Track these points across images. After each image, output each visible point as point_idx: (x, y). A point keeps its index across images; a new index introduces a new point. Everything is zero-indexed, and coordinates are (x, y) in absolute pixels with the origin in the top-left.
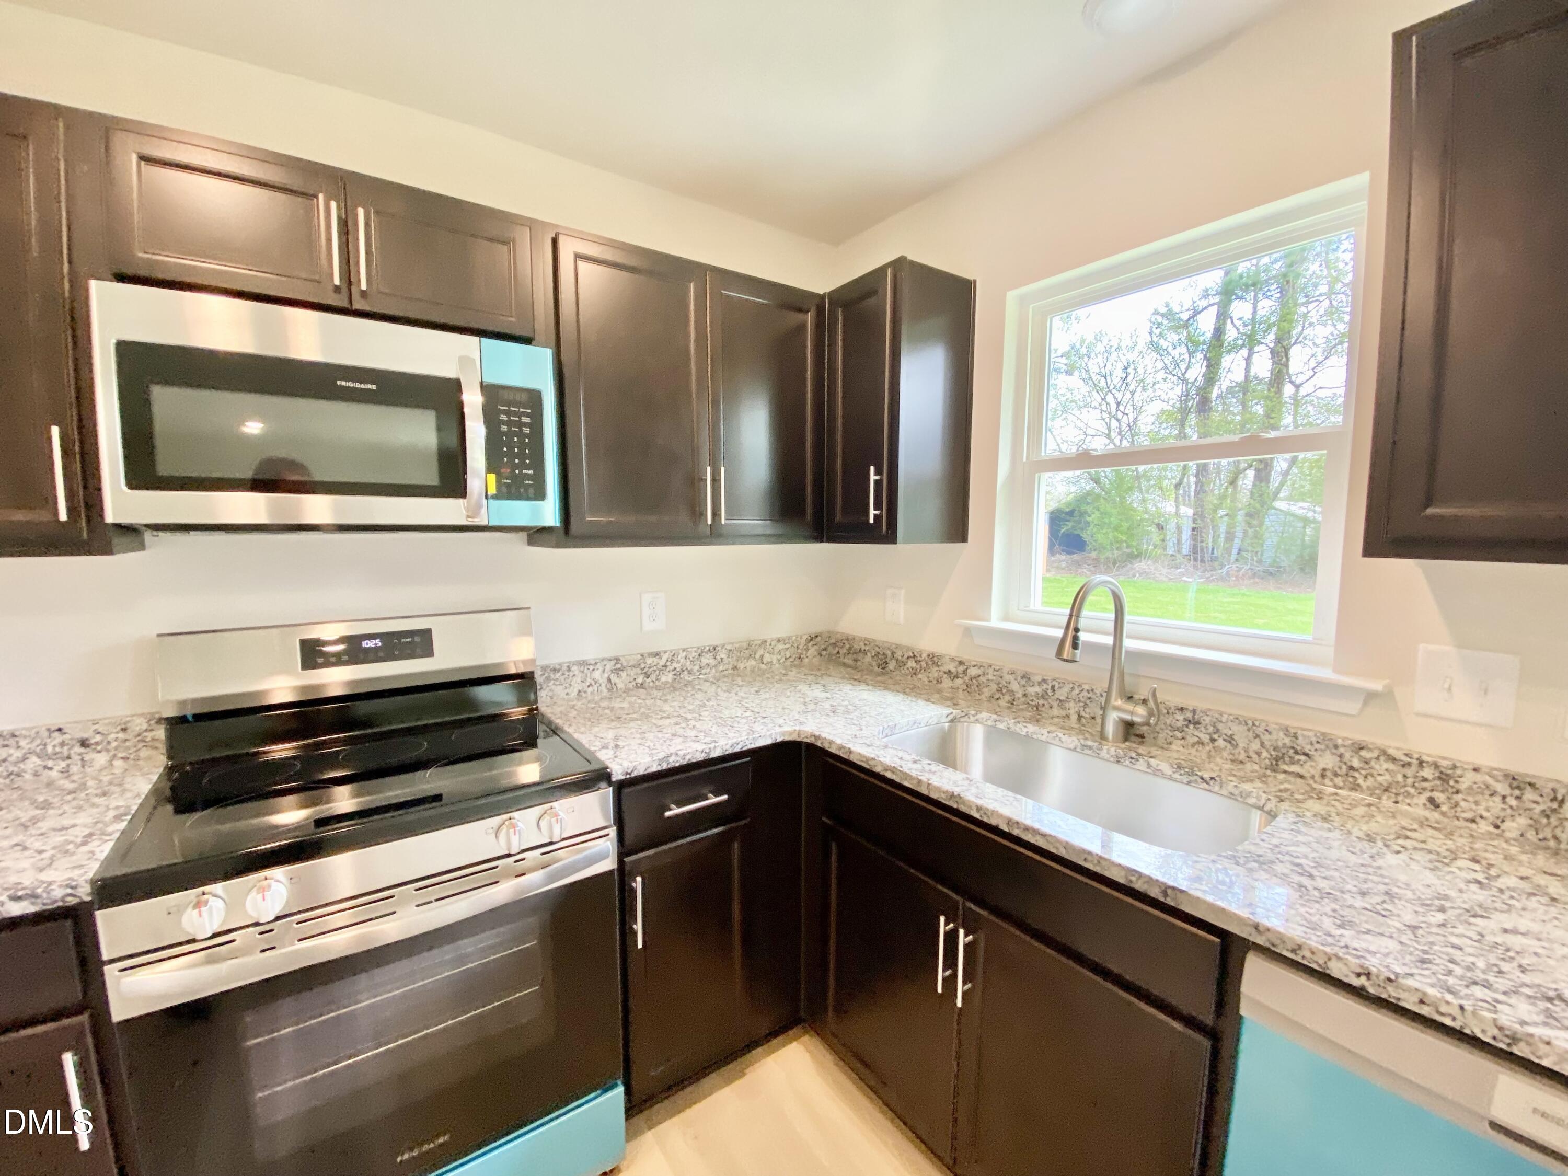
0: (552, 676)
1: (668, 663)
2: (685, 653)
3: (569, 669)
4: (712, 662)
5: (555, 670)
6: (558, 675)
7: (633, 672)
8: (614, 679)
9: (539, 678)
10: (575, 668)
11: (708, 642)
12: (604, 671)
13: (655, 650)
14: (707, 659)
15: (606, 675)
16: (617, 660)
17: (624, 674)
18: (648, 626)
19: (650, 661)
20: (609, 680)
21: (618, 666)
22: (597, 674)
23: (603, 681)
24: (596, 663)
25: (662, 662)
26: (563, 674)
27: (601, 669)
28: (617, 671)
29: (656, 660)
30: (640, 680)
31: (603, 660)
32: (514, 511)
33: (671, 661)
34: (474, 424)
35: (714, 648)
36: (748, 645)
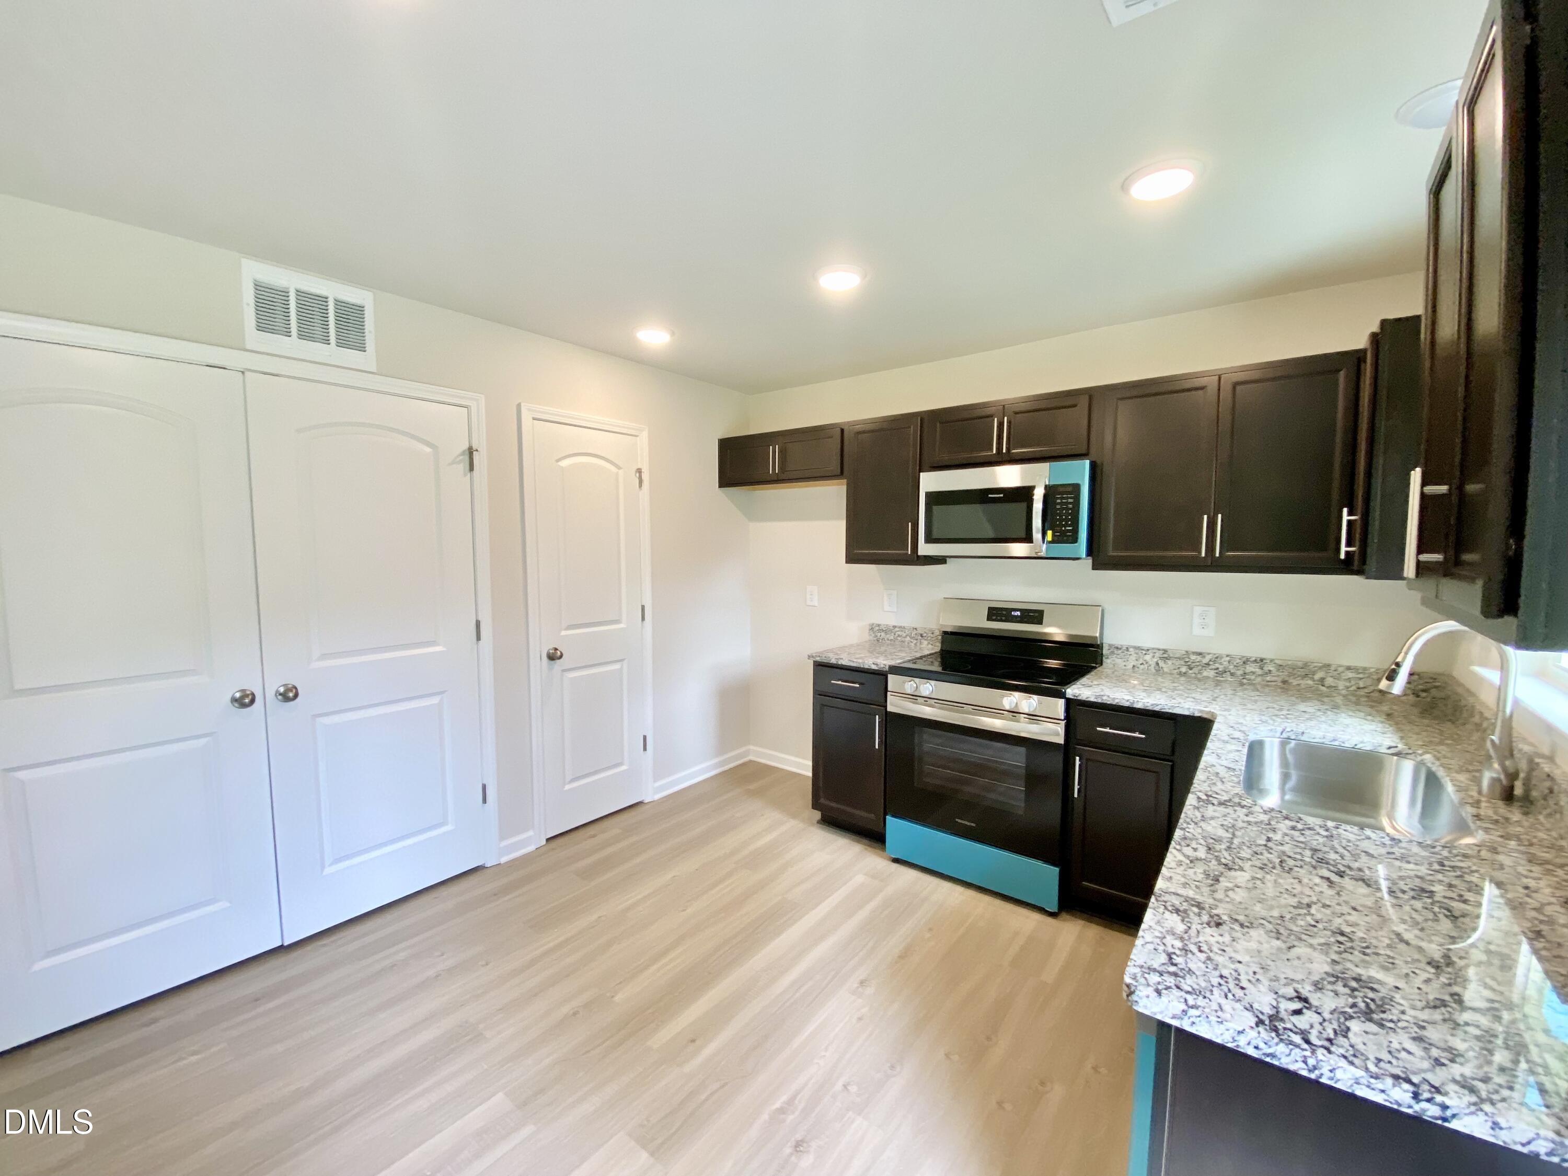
0: (1116, 652)
1: (1211, 663)
2: (1228, 659)
3: (1127, 649)
4: (1259, 672)
6: (1120, 651)
7: (1178, 663)
8: (1161, 664)
10: (1131, 649)
11: (1254, 654)
12: (1153, 657)
13: (1199, 651)
14: (1250, 668)
15: (1155, 660)
16: (1165, 651)
17: (1170, 662)
18: (1197, 631)
19: (1193, 657)
20: (1157, 664)
21: (1165, 656)
22: (1148, 658)
23: (1153, 663)
24: (1148, 650)
25: (1205, 661)
26: (1123, 652)
27: (1152, 654)
28: (1165, 659)
29: (1199, 658)
30: (1184, 669)
31: (1153, 649)
32: (1064, 549)
33: (1215, 662)
34: (1038, 506)
35: (1262, 660)
36: (1306, 665)
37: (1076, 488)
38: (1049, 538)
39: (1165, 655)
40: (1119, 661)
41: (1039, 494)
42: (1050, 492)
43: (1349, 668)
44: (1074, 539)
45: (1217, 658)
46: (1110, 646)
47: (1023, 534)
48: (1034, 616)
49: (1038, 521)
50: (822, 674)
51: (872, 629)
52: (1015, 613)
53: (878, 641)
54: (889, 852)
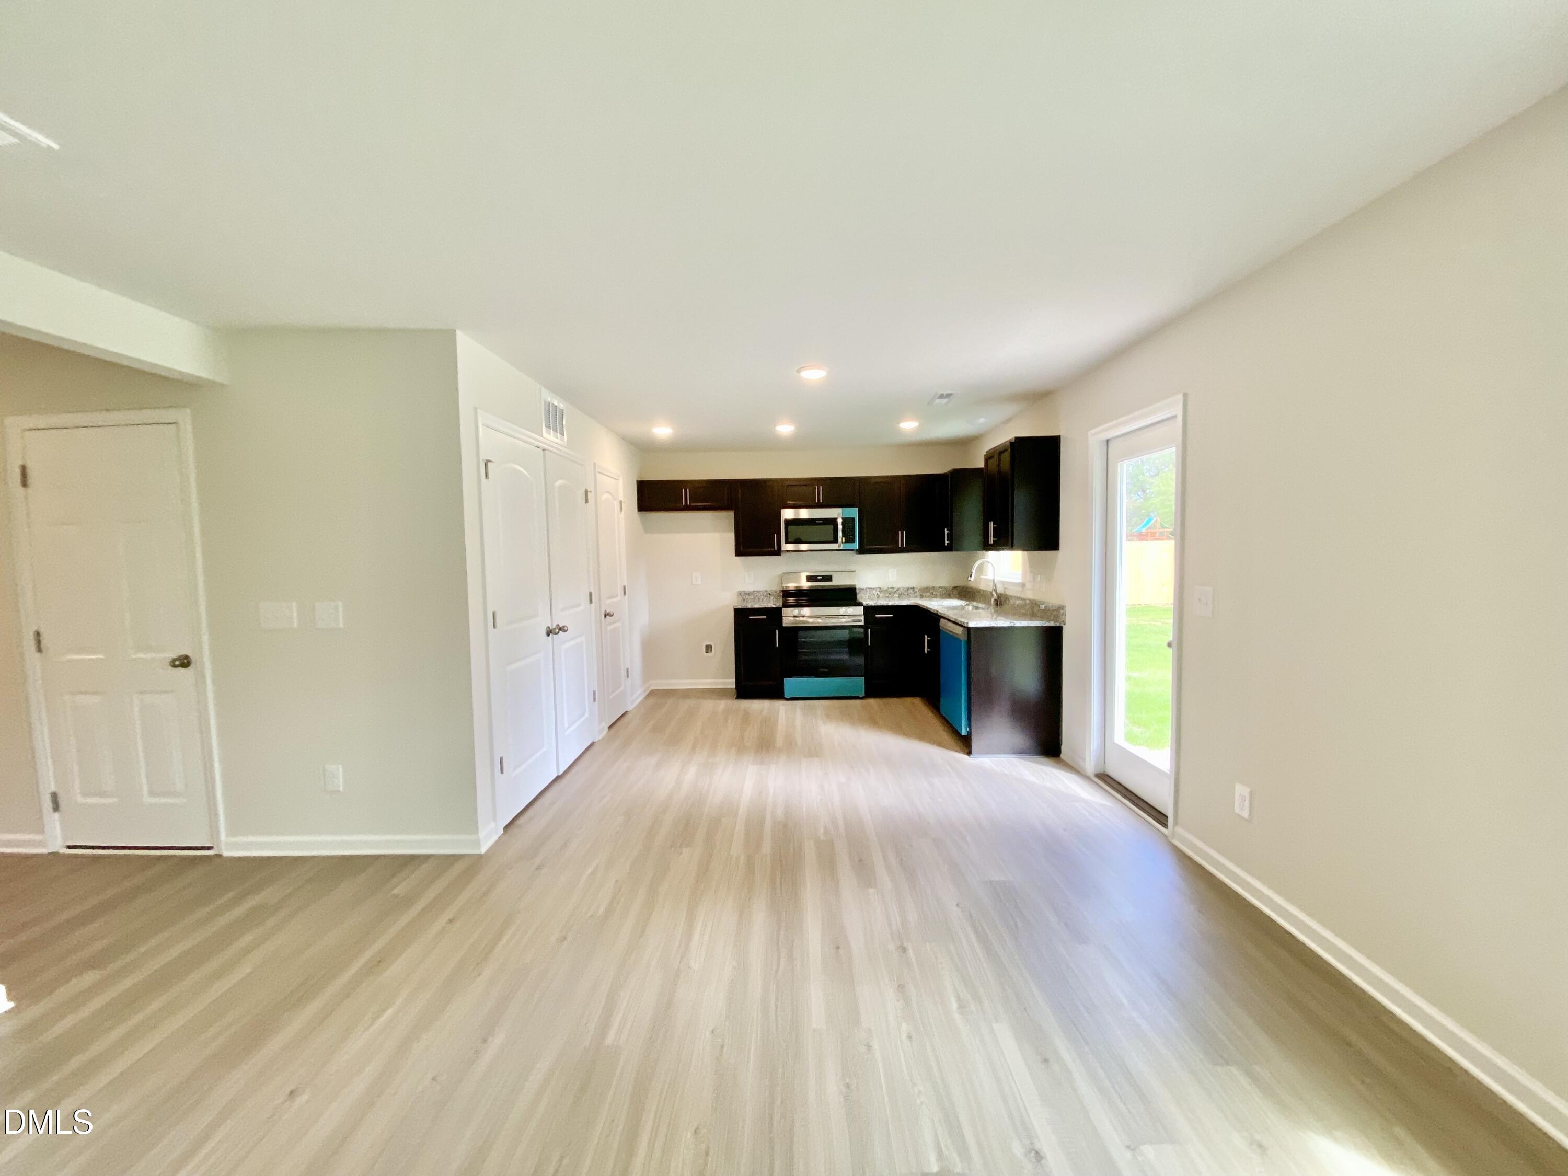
0: (862, 591)
2: (902, 589)
4: (913, 592)
5: (862, 589)
9: (857, 591)
10: (868, 589)
11: (911, 586)
12: (876, 591)
13: (893, 586)
14: (910, 591)
16: (880, 588)
17: (883, 593)
18: (891, 579)
19: (890, 590)
20: (877, 594)
22: (874, 592)
23: (876, 594)
24: (874, 589)
25: (895, 590)
26: (865, 591)
28: (880, 592)
29: (892, 590)
30: (887, 595)
31: (876, 588)
32: (849, 546)
33: (898, 590)
34: (840, 527)
35: (914, 588)
36: (927, 588)
37: (853, 519)
38: (844, 541)
39: (881, 590)
40: (863, 595)
41: (840, 521)
42: (845, 520)
43: (940, 587)
44: (853, 541)
46: (859, 589)
47: (832, 539)
48: (828, 578)
49: (840, 534)
50: (741, 615)
51: (740, 594)
52: (819, 578)
53: (744, 600)
54: (786, 696)
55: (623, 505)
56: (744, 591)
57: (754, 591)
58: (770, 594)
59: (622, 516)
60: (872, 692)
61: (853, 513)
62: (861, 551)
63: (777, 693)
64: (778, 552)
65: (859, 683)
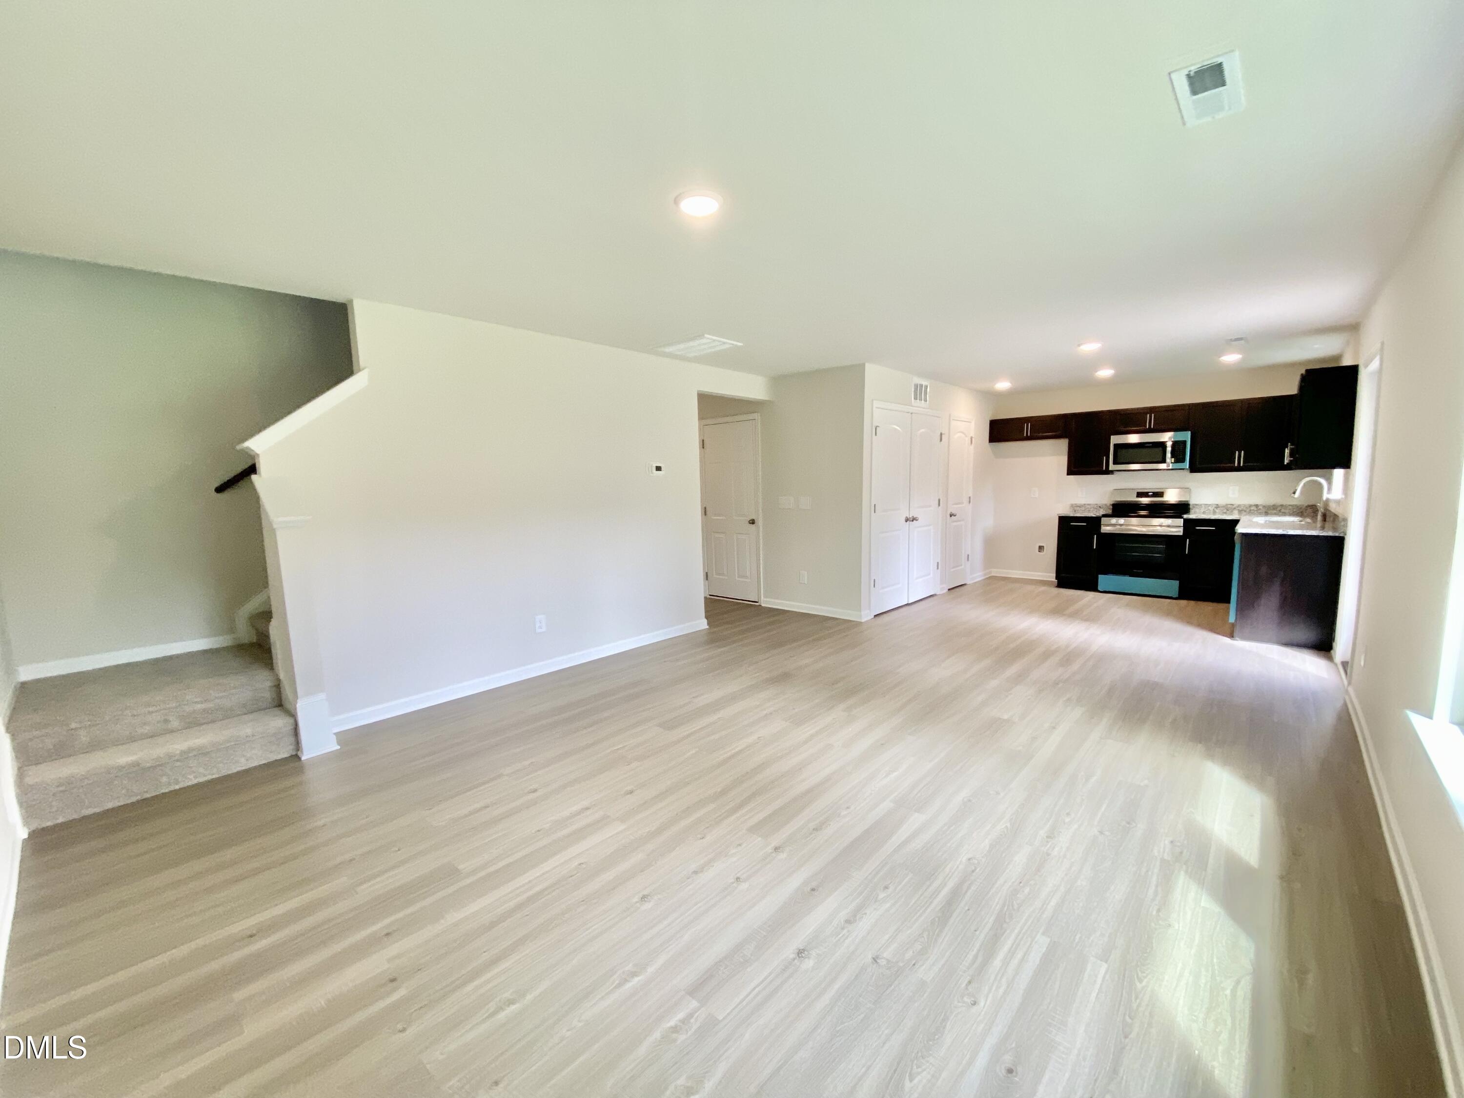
1: (1237, 508)
2: (1244, 505)
4: (1256, 509)
5: (1198, 504)
7: (1222, 509)
8: (1215, 509)
9: (1191, 507)
11: (1254, 502)
13: (1232, 503)
14: (1252, 508)
15: (1213, 508)
16: (1217, 505)
17: (1219, 509)
18: (1231, 496)
19: (1229, 506)
22: (1210, 508)
25: (1234, 507)
26: (1200, 505)
28: (1217, 508)
29: (1231, 506)
30: (1225, 511)
31: (1212, 504)
32: (1179, 465)
34: (1169, 449)
35: (1258, 504)
36: (1274, 505)
37: (1184, 442)
38: (1173, 461)
40: (1197, 510)
41: (1169, 444)
42: (1175, 444)
43: (1290, 505)
44: (1184, 462)
45: (1239, 506)
46: (1193, 504)
47: (1160, 460)
48: (1160, 494)
49: (1169, 455)
50: (1064, 522)
51: (1072, 506)
52: (1150, 494)
53: (1075, 511)
54: (1099, 589)
55: (973, 439)
56: (1076, 504)
57: (1085, 504)
58: (1100, 507)
59: (972, 447)
60: (1183, 595)
61: (1186, 436)
62: (1193, 469)
63: (1091, 586)
64: (1108, 472)
65: (1172, 586)
